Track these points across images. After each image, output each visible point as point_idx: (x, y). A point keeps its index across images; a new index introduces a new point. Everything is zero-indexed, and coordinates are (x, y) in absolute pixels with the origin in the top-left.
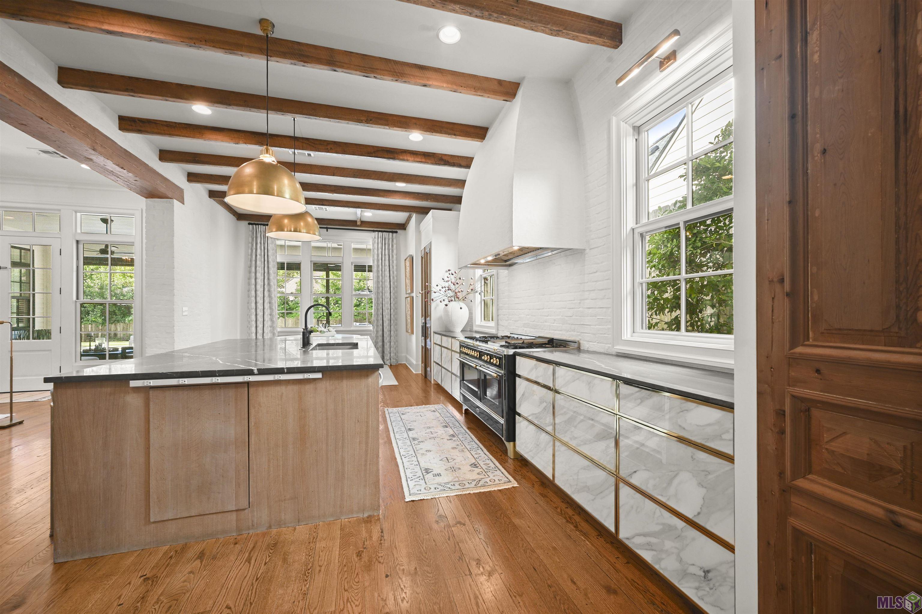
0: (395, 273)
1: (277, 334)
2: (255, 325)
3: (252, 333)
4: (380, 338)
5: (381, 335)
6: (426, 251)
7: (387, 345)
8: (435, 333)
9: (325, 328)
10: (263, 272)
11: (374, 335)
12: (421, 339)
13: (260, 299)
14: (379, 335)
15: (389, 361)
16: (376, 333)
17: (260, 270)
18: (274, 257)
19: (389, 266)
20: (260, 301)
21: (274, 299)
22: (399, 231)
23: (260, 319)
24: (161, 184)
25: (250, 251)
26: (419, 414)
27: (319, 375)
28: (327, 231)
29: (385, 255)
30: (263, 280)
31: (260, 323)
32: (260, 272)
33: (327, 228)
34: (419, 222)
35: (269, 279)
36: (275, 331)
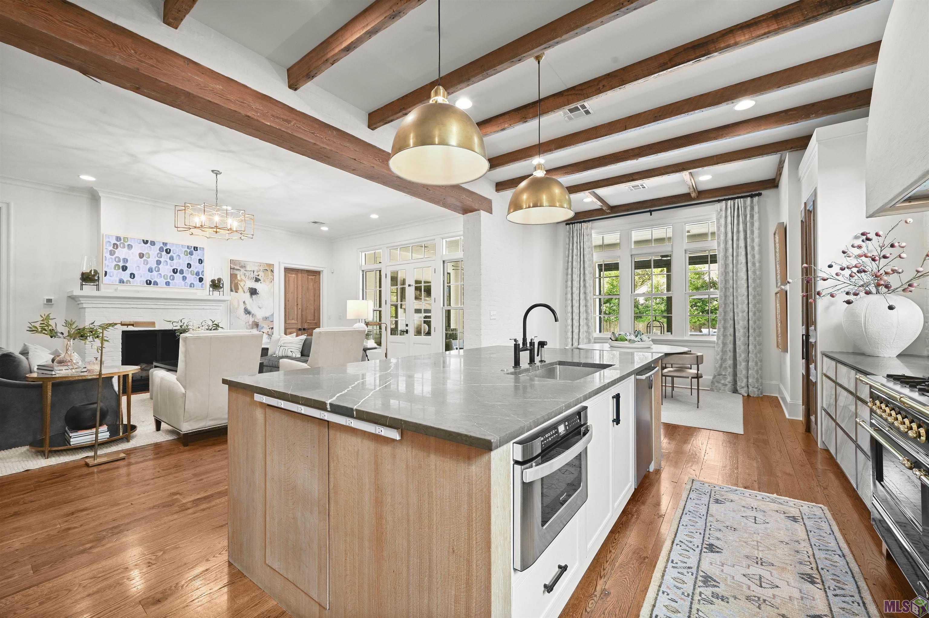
0: (757, 256)
1: (592, 341)
2: (571, 330)
3: (568, 338)
4: (730, 354)
5: (732, 350)
6: (808, 208)
7: (741, 364)
8: (825, 355)
9: (636, 336)
10: (579, 273)
11: (719, 349)
12: (801, 363)
13: (576, 302)
14: (728, 350)
15: (746, 389)
16: (721, 346)
17: (576, 271)
18: (590, 256)
19: (746, 247)
20: (576, 304)
21: (590, 301)
22: (764, 192)
23: (576, 323)
24: (467, 198)
25: (567, 252)
26: (754, 513)
27: (394, 435)
28: (651, 215)
29: (738, 232)
30: (579, 281)
31: (576, 328)
32: (577, 273)
33: (651, 212)
34: (796, 165)
35: (584, 280)
36: (591, 337)
